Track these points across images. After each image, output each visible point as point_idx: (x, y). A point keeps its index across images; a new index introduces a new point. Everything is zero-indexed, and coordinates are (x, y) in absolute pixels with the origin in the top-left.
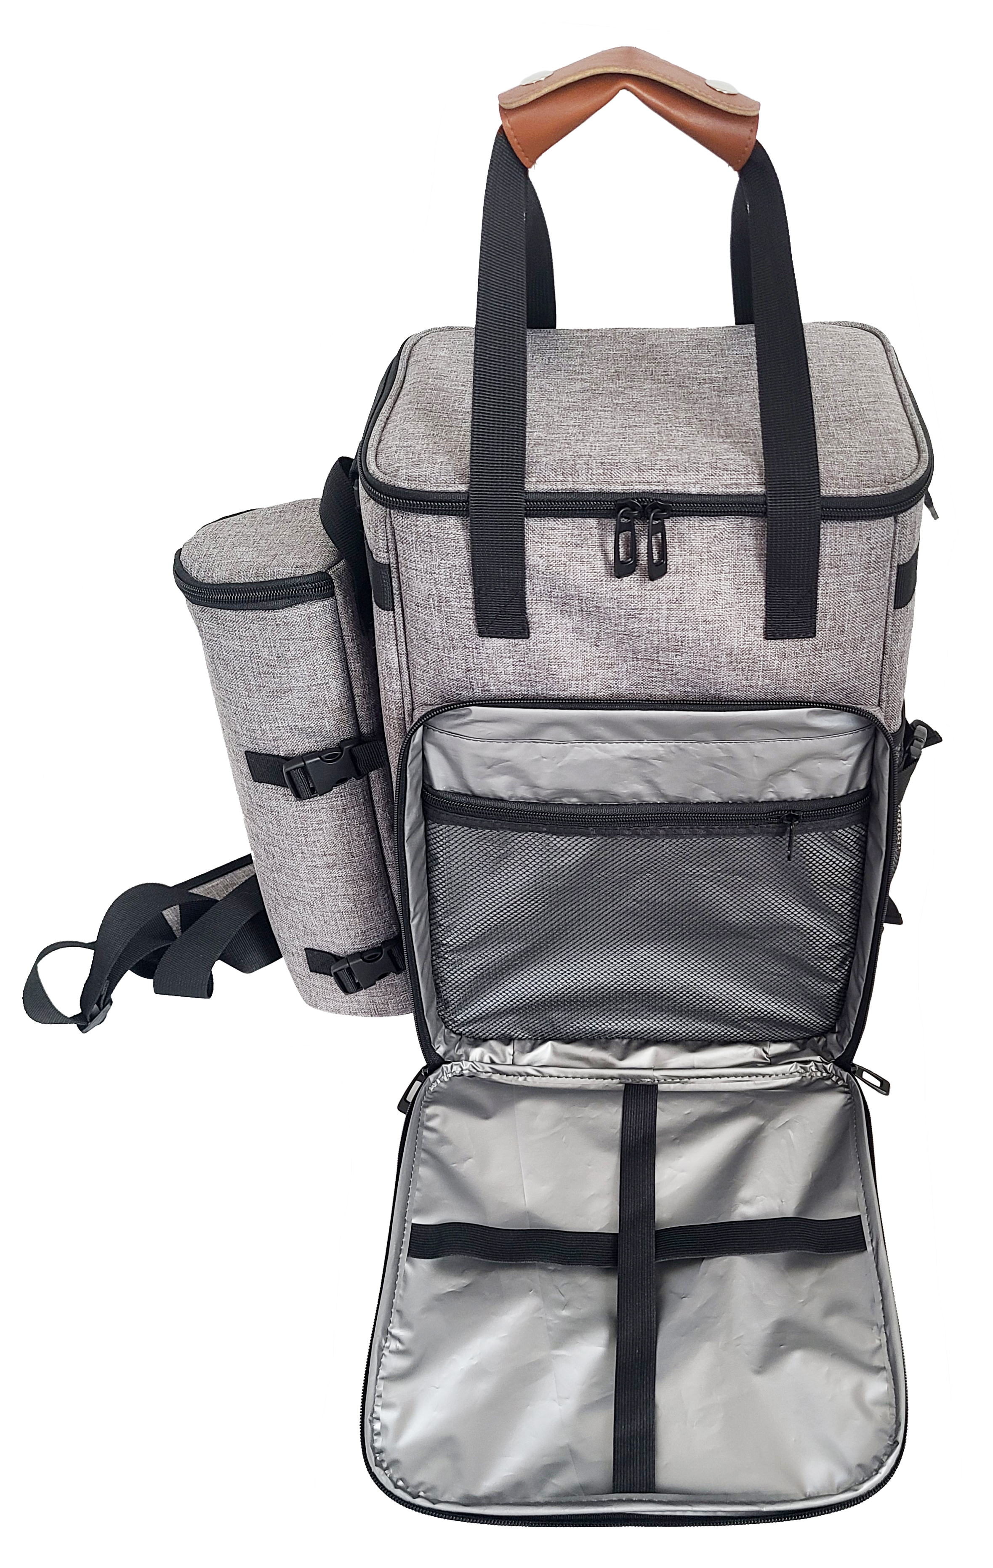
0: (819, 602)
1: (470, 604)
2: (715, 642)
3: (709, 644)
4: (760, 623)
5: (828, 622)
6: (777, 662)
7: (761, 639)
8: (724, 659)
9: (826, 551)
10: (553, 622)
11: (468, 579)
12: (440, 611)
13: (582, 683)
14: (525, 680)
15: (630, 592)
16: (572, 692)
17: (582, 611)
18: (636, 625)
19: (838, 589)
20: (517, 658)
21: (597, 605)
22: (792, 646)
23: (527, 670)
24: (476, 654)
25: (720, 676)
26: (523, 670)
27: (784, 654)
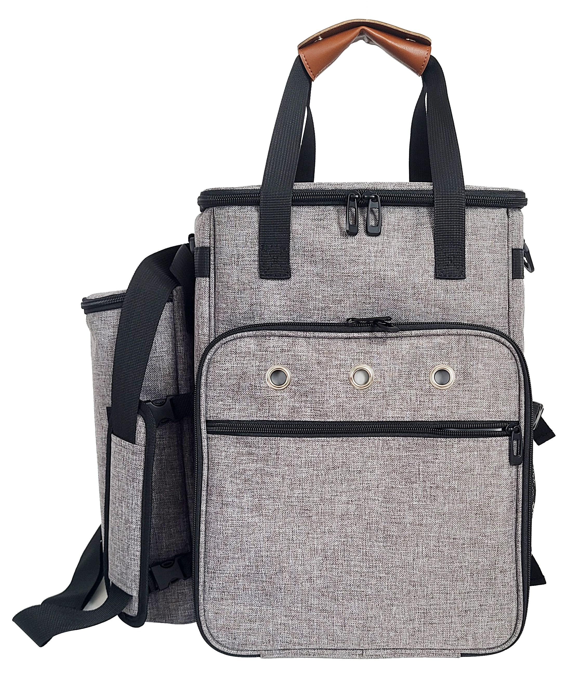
0: (466, 256)
1: (256, 258)
2: (405, 279)
3: (400, 281)
4: (432, 269)
5: (472, 270)
6: (442, 295)
7: (433, 278)
8: (410, 291)
9: (468, 224)
10: (305, 269)
11: (256, 241)
12: (238, 265)
13: (322, 313)
14: (287, 310)
15: (352, 245)
16: (315, 319)
17: (323, 260)
18: (356, 268)
19: (477, 249)
20: (282, 294)
21: (332, 254)
22: (452, 284)
23: (288, 303)
24: (257, 292)
25: (408, 305)
26: (286, 303)
27: (447, 290)
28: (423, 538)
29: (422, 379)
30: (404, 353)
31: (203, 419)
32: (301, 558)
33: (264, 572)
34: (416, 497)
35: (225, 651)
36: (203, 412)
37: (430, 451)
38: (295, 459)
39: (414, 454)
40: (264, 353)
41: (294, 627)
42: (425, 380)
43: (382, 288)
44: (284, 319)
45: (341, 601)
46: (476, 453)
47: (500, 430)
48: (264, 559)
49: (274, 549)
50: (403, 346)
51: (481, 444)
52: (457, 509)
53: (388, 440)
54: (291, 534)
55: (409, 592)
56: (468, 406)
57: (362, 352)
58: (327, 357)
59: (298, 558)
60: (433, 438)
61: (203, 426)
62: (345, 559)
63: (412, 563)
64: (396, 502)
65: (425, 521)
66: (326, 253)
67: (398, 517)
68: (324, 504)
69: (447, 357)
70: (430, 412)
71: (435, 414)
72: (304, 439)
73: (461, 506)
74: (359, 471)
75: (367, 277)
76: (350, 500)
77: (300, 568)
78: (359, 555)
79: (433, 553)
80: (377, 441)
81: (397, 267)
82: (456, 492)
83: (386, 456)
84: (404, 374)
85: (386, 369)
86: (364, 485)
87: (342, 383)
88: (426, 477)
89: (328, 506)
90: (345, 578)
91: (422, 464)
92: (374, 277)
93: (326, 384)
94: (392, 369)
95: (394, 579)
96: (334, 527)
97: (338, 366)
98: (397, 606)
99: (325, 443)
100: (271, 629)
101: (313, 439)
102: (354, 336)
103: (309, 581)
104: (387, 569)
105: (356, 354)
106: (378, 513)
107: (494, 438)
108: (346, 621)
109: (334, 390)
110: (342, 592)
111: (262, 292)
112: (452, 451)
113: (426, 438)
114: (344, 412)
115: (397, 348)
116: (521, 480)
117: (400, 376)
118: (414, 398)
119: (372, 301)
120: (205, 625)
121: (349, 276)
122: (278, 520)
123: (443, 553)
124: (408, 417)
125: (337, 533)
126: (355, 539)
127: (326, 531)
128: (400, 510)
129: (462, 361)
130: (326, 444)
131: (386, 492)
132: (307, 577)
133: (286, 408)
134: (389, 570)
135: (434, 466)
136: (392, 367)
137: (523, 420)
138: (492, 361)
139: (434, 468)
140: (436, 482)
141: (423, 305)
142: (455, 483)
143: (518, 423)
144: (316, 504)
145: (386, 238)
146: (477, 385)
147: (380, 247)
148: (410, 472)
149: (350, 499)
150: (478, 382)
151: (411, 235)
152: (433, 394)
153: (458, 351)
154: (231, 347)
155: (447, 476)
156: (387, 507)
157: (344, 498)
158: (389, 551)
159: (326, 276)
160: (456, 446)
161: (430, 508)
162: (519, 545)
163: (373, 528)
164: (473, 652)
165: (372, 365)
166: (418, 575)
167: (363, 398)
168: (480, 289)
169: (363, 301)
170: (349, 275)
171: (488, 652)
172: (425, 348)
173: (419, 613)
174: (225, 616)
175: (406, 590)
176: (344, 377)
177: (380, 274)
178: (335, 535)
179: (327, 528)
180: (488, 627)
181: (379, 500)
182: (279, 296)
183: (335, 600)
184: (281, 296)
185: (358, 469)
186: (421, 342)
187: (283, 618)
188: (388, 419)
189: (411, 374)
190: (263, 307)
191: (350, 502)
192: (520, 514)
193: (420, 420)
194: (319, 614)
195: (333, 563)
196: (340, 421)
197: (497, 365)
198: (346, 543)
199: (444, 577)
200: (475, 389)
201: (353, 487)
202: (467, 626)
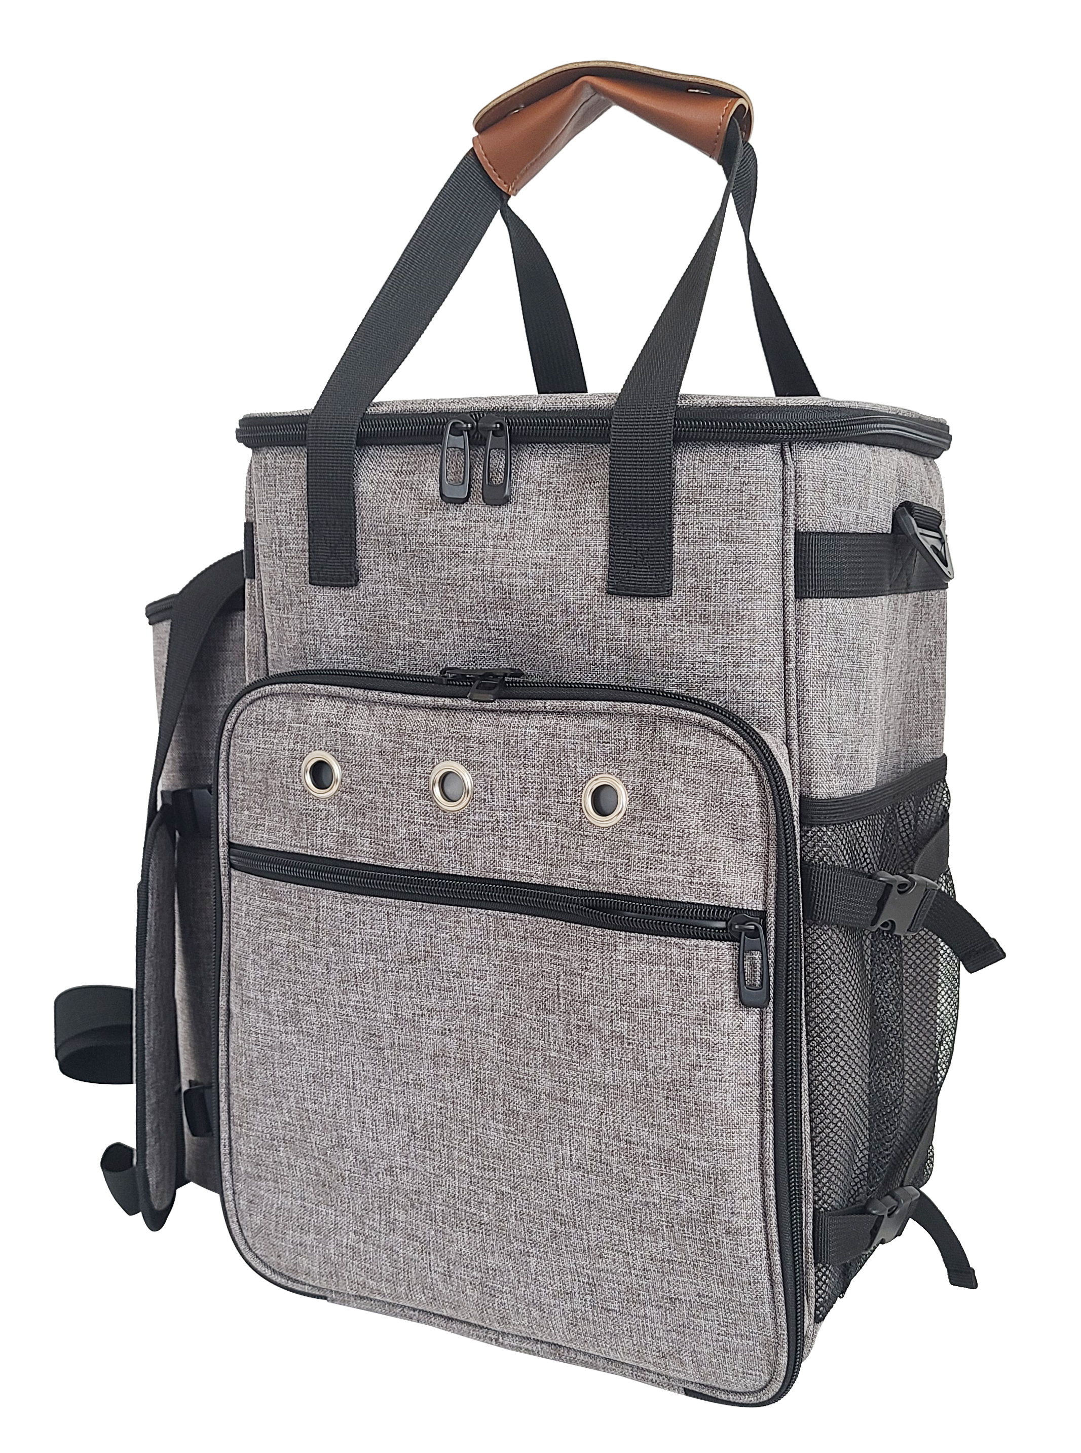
0: (676, 548)
2: (548, 594)
3: (540, 597)
4: (600, 573)
5: (688, 579)
6: (624, 629)
7: (603, 594)
8: (559, 619)
9: (681, 479)
12: (280, 558)
13: (410, 655)
14: (358, 646)
15: (453, 523)
16: (398, 666)
17: (406, 551)
18: (460, 569)
19: (699, 534)
20: (348, 614)
21: (420, 541)
22: (642, 607)
23: (359, 632)
24: (308, 610)
25: (558, 647)
26: (355, 633)
27: (633, 620)
28: (571, 1130)
29: (568, 800)
30: (529, 744)
31: (222, 840)
32: (371, 1126)
33: (313, 1141)
34: (555, 1043)
35: (267, 1275)
36: (222, 827)
37: (576, 950)
38: (345, 934)
39: (552, 953)
40: (302, 725)
41: (368, 1256)
42: (574, 804)
43: (507, 612)
44: (354, 664)
45: (441, 1224)
46: (663, 968)
47: (722, 924)
48: (310, 1115)
49: (325, 1100)
50: (528, 731)
51: (674, 951)
52: (628, 1080)
53: (504, 918)
54: (351, 1075)
55: (555, 1235)
56: (647, 868)
57: (453, 737)
58: (395, 742)
59: (367, 1126)
60: (580, 926)
61: (223, 851)
62: (445, 1143)
63: (555, 1176)
64: (522, 1046)
65: (571, 1095)
66: (411, 538)
67: (526, 1078)
68: (402, 1029)
69: (616, 761)
70: (577, 871)
71: (587, 875)
72: (358, 897)
73: (637, 1076)
74: (457, 973)
75: (479, 586)
76: (448, 1029)
77: (371, 1144)
78: (466, 1141)
79: (592, 1164)
80: (484, 918)
81: (534, 570)
82: (626, 1045)
83: (504, 950)
84: (532, 788)
85: (496, 774)
86: (468, 1001)
87: (419, 795)
88: (570, 1003)
89: (408, 1034)
90: (446, 1181)
91: (562, 976)
92: (491, 588)
93: (392, 795)
94: (506, 775)
95: (525, 1201)
96: (422, 1076)
97: (413, 760)
98: (537, 1257)
99: (392, 910)
100: (332, 1251)
101: (373, 899)
102: (446, 703)
103: (388, 1173)
104: (512, 1179)
105: (443, 740)
106: (493, 1062)
107: (702, 943)
108: (451, 1268)
109: (405, 808)
110: (442, 1208)
111: (315, 610)
112: (614, 957)
113: (568, 924)
114: (423, 852)
115: (515, 734)
116: (769, 1042)
117: (524, 792)
118: (551, 839)
119: (493, 636)
120: (235, 1219)
121: (449, 584)
122: (328, 1046)
123: (609, 1168)
124: (538, 875)
125: (429, 1089)
126: (458, 1107)
127: (411, 1082)
128: (528, 1063)
129: (644, 770)
130: (393, 913)
131: (506, 1023)
132: (384, 1164)
133: (334, 834)
134: (516, 1181)
135: (583, 984)
136: (506, 771)
137: (771, 911)
138: (703, 775)
139: (583, 988)
140: (587, 1017)
141: (587, 648)
142: (622, 1026)
143: (763, 915)
144: (389, 1026)
145: (519, 508)
146: (666, 824)
147: (507, 527)
148: (544, 989)
149: (446, 1027)
150: (669, 817)
151: (571, 502)
152: (586, 833)
153: (638, 748)
154: (256, 711)
155: (607, 1009)
156: (508, 1053)
157: (436, 1023)
158: (514, 1143)
159: (413, 584)
160: (621, 947)
161: (579, 1068)
162: (770, 1182)
163: (487, 1091)
164: (705, 1391)
165: (468, 765)
166: (568, 1203)
167: (454, 830)
168: (705, 618)
169: (476, 636)
170: (449, 582)
171: (732, 1398)
172: (570, 738)
173: (579, 1281)
174: (264, 1209)
175: (549, 1230)
176: (422, 783)
177: (501, 582)
178: (426, 1092)
179: (411, 1076)
180: (720, 1346)
181: (494, 1037)
182: (343, 618)
183: (431, 1220)
184: (347, 618)
185: (455, 970)
186: (563, 724)
187: (352, 1235)
188: (503, 875)
189: (546, 788)
190: (318, 638)
191: (448, 1032)
192: (769, 1115)
193: (559, 884)
194: (407, 1241)
195: (426, 1147)
196: (418, 871)
197: (714, 785)
198: (443, 1111)
199: (617, 1218)
200: (663, 832)
201: (450, 1003)
202: (678, 1333)
